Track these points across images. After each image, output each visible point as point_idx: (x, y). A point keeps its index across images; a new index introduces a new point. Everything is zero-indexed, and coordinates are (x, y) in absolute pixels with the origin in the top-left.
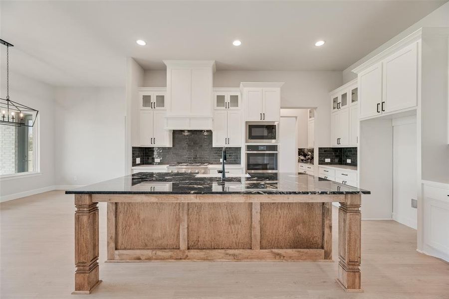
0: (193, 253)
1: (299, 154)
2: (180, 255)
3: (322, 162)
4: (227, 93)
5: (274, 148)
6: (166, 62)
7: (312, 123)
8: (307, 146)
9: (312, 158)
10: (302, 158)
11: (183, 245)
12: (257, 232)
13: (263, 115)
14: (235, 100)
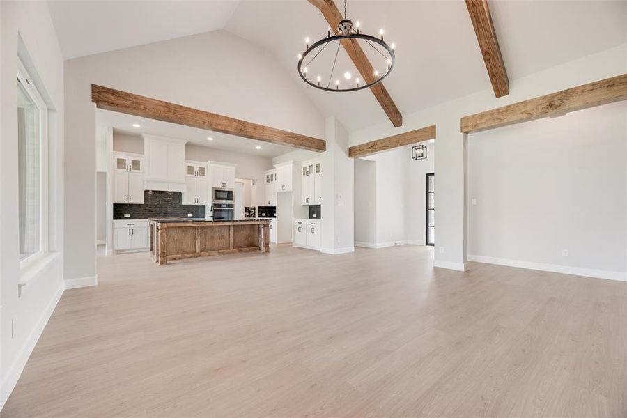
0: (203, 253)
1: (246, 211)
2: (197, 255)
3: (260, 216)
4: (197, 165)
5: (232, 206)
6: (144, 135)
7: (254, 188)
8: (250, 206)
9: (255, 214)
10: (248, 214)
11: (198, 251)
12: (232, 241)
13: (224, 184)
14: (202, 170)
